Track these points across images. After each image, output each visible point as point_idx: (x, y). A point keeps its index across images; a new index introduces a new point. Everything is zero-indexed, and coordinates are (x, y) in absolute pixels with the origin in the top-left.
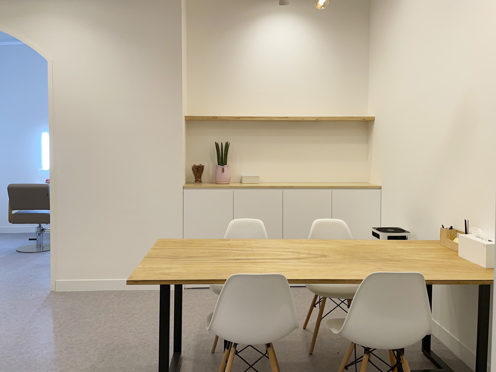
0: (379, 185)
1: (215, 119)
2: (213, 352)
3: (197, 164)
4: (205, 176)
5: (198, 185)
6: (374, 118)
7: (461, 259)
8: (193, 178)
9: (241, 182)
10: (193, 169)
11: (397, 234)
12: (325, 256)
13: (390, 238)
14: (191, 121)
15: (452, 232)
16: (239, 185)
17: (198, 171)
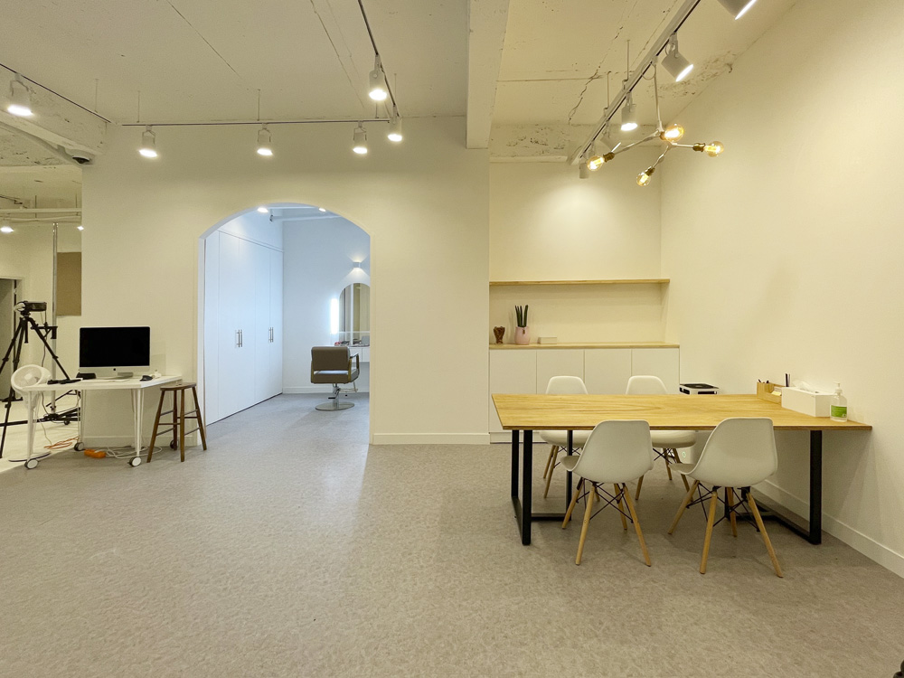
0: (677, 343)
1: (516, 284)
2: (545, 497)
3: (499, 326)
4: (505, 338)
5: (500, 346)
6: (669, 280)
7: (785, 409)
8: (495, 340)
9: (539, 343)
10: (495, 331)
11: (706, 389)
12: (659, 408)
13: (700, 393)
14: (495, 286)
15: (769, 386)
16: (537, 345)
17: (499, 333)
